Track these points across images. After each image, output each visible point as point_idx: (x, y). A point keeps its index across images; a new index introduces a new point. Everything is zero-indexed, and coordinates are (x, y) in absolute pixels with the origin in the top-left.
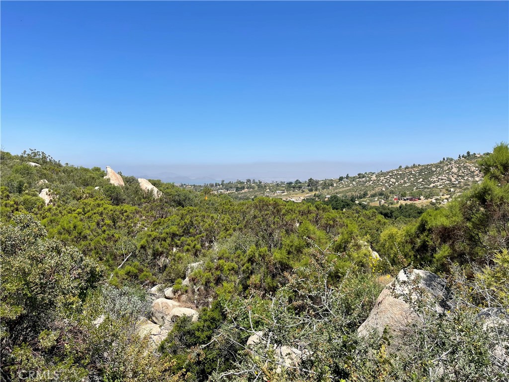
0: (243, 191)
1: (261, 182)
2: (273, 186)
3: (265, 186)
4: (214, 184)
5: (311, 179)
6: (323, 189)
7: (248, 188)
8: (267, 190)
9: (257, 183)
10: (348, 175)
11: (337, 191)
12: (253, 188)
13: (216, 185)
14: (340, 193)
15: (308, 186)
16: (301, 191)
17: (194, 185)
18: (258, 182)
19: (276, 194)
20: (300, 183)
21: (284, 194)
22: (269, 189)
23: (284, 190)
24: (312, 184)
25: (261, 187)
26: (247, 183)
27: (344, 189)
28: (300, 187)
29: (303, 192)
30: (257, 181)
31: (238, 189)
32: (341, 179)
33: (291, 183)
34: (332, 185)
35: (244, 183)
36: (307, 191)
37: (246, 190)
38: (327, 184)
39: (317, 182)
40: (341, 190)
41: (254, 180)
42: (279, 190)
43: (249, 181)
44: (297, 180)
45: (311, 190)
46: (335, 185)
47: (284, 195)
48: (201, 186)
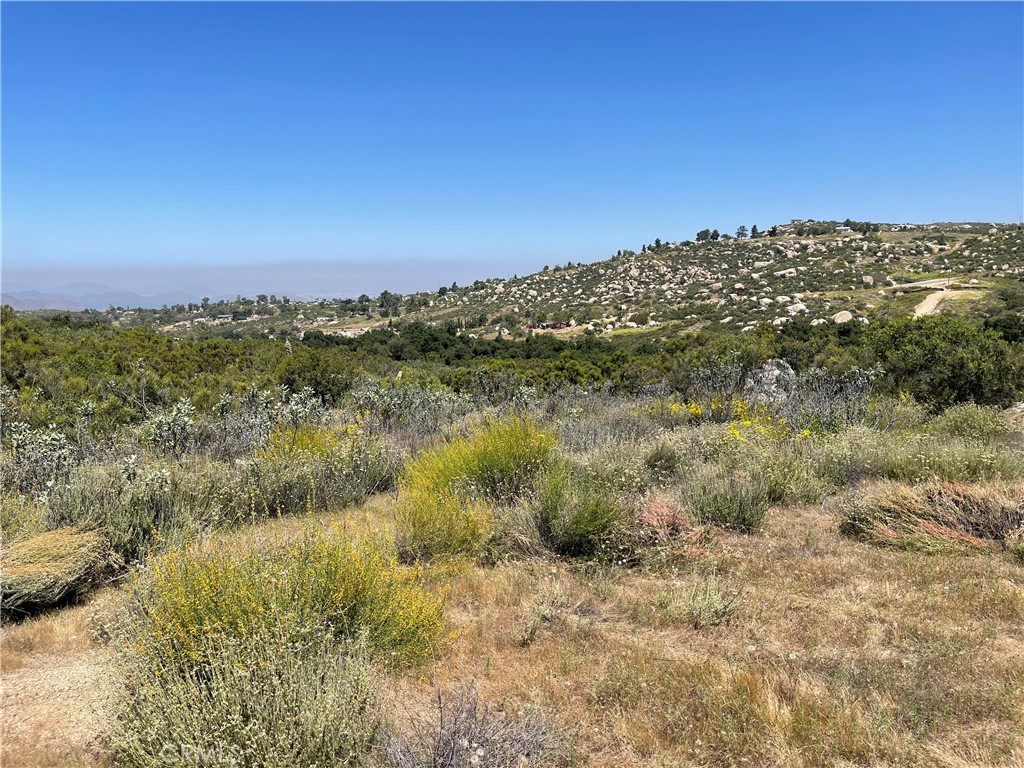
0: (249, 319)
1: (287, 301)
2: (313, 309)
3: (296, 309)
4: (187, 307)
5: (386, 292)
6: (409, 311)
7: (258, 313)
8: (299, 317)
9: (280, 302)
10: (455, 284)
11: (433, 315)
12: (270, 312)
13: (190, 309)
14: (438, 318)
15: (381, 306)
16: (365, 317)
17: (140, 310)
18: (282, 300)
19: (315, 324)
20: (368, 300)
21: (332, 323)
22: (304, 313)
23: (332, 316)
24: (388, 302)
25: (287, 309)
26: (258, 302)
27: (446, 311)
28: (364, 310)
29: (370, 317)
30: (279, 298)
31: (236, 316)
32: (443, 291)
33: (349, 301)
34: (426, 304)
35: (253, 302)
36: (378, 316)
37: (256, 316)
38: (417, 302)
39: (398, 299)
40: (440, 313)
41: (273, 297)
42: (323, 315)
43: (263, 298)
44: (363, 296)
45: (385, 315)
46: (431, 303)
47: (331, 325)
48: (155, 312)
